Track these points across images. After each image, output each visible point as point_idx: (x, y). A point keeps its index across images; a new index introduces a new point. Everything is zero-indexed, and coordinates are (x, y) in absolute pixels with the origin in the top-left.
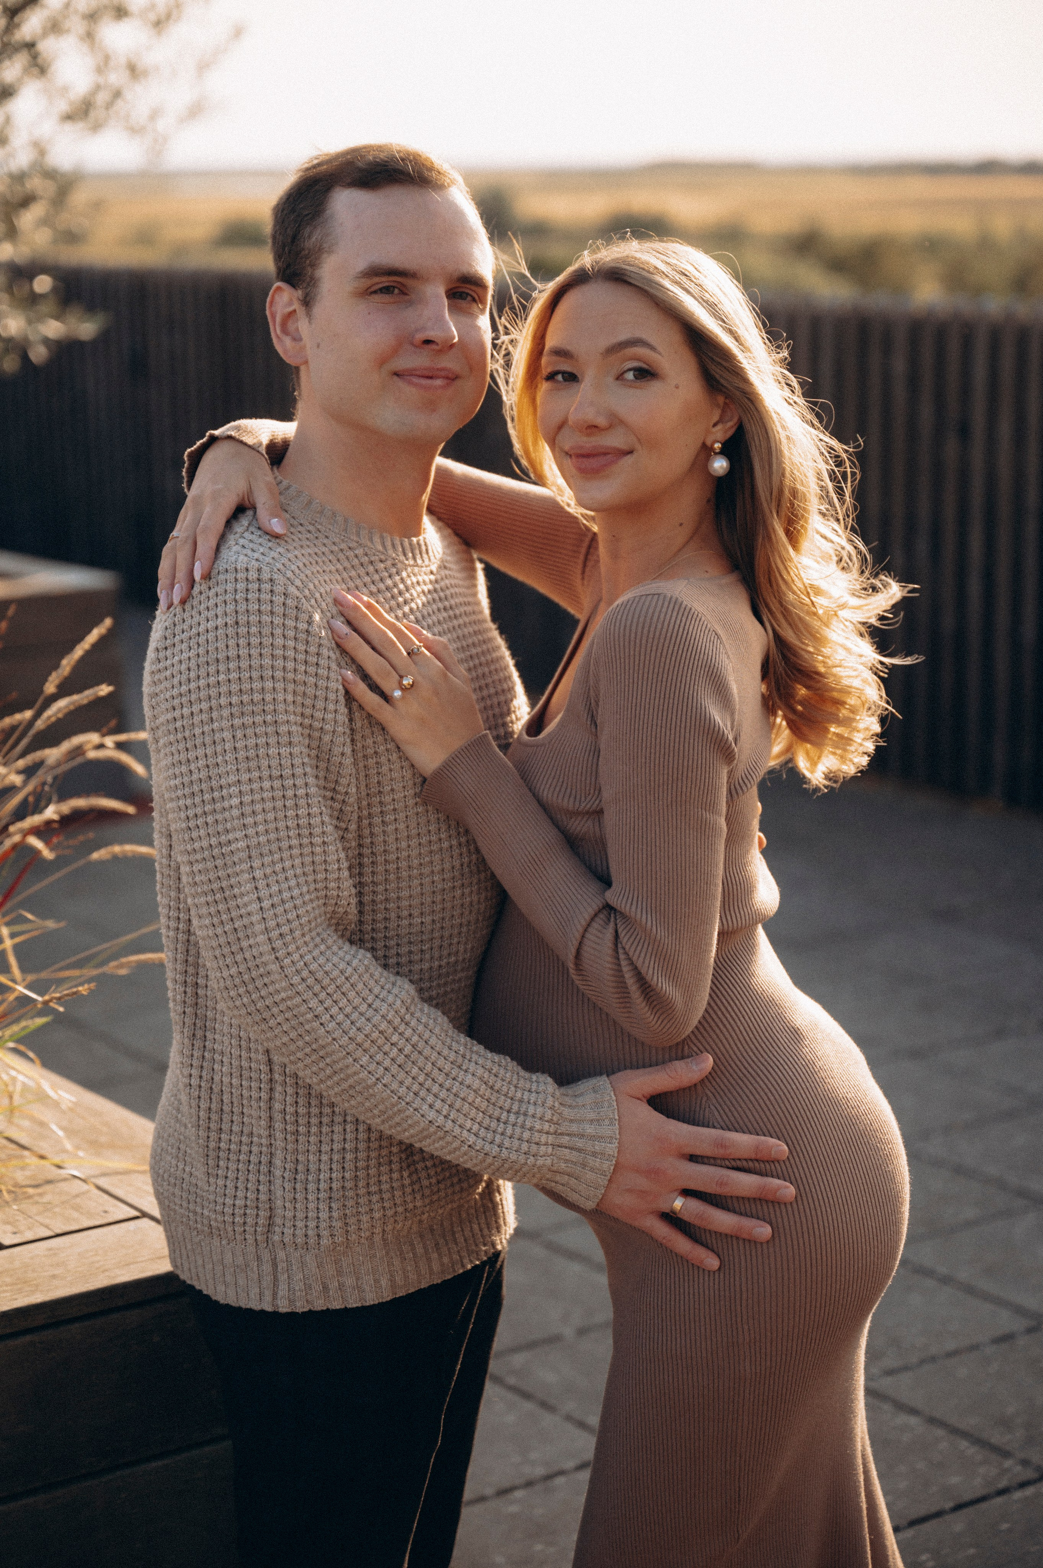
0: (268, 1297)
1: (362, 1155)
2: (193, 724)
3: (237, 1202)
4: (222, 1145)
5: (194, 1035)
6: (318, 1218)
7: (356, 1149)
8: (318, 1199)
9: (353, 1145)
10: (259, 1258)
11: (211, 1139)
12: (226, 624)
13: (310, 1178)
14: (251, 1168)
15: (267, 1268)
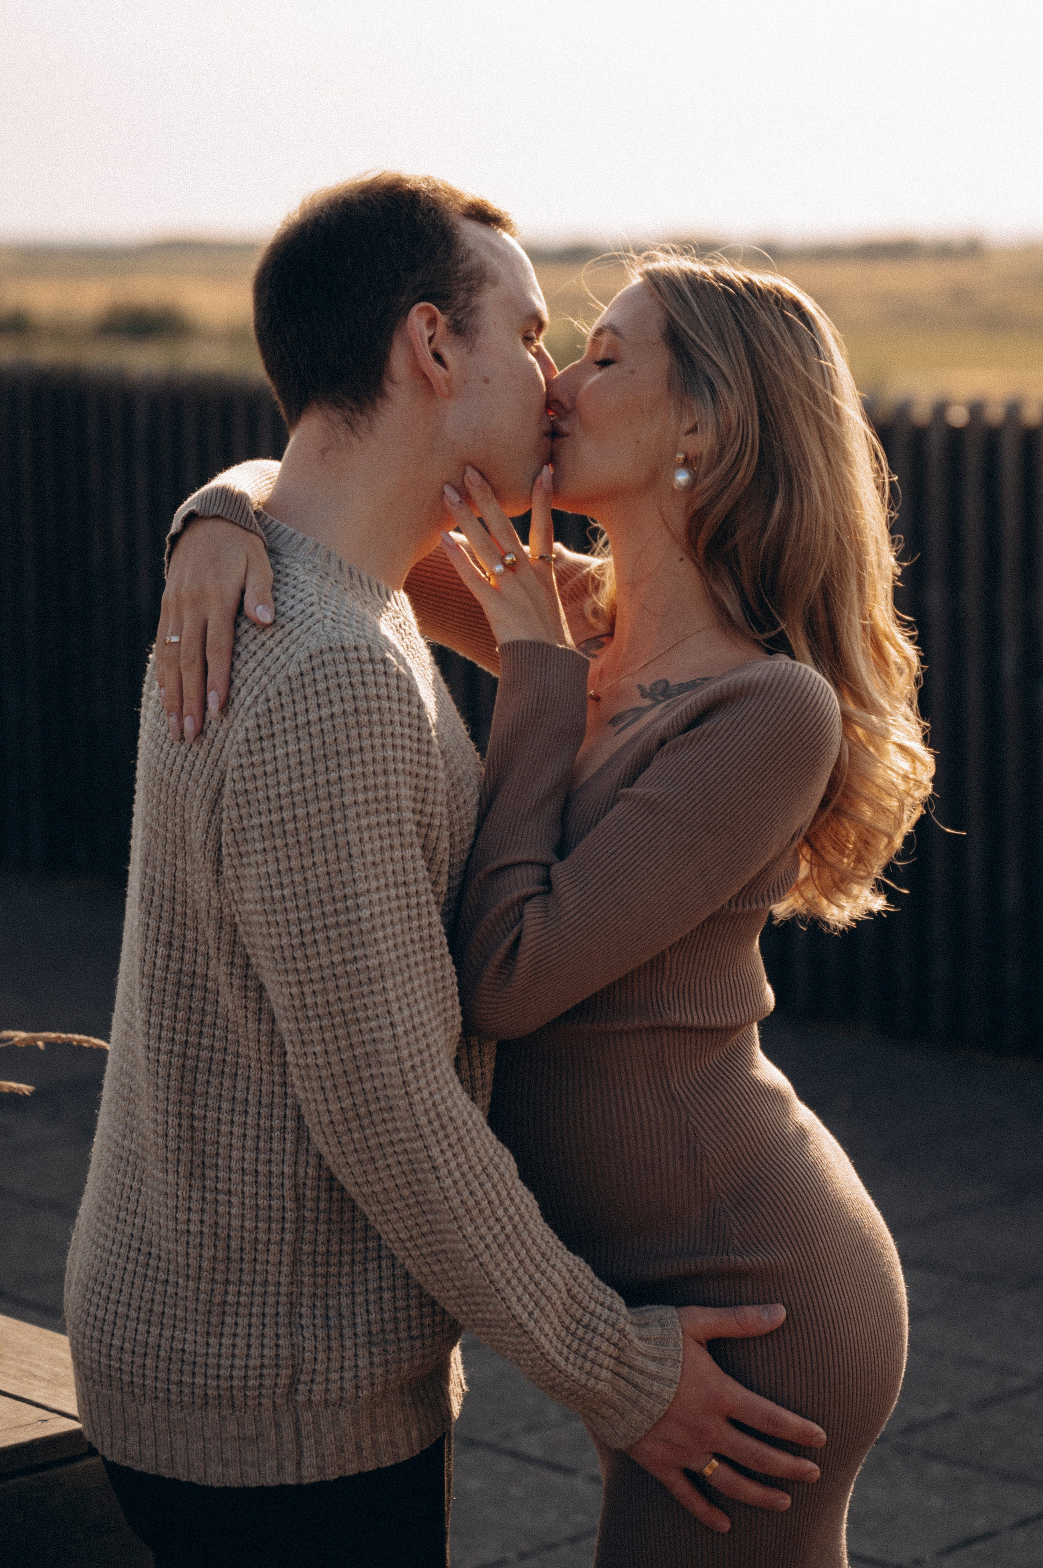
0: (290, 1467)
1: (400, 1293)
2: (309, 826)
3: (251, 1363)
4: (230, 1298)
5: (191, 1174)
6: (356, 1366)
7: (394, 1286)
8: (356, 1345)
9: (390, 1282)
10: (278, 1425)
11: (216, 1293)
12: (344, 712)
13: (345, 1322)
14: (266, 1321)
15: (288, 1434)
